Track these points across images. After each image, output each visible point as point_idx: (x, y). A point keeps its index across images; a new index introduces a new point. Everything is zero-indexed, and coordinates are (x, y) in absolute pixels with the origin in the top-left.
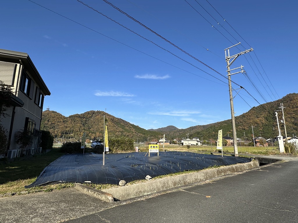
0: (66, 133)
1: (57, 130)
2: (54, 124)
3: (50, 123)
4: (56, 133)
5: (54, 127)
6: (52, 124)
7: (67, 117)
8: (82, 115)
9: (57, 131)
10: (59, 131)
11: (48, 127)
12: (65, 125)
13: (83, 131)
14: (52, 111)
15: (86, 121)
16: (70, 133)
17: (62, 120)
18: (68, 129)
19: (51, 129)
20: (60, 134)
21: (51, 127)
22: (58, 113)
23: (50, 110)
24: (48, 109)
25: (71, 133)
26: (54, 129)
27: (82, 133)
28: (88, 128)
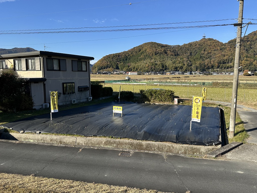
0: (224, 63)
1: (213, 59)
2: (211, 53)
3: (206, 52)
4: (212, 63)
5: (211, 56)
6: (208, 53)
7: (226, 44)
8: (246, 37)
9: (213, 61)
10: (216, 61)
11: (205, 57)
12: (223, 53)
13: (245, 59)
14: (208, 39)
15: (251, 45)
16: (228, 63)
17: (219, 48)
18: (225, 58)
19: (207, 59)
20: (216, 64)
21: (208, 57)
22: (215, 40)
23: (206, 38)
24: (204, 37)
25: (230, 61)
26: (211, 59)
27: (243, 61)
28: (252, 54)
